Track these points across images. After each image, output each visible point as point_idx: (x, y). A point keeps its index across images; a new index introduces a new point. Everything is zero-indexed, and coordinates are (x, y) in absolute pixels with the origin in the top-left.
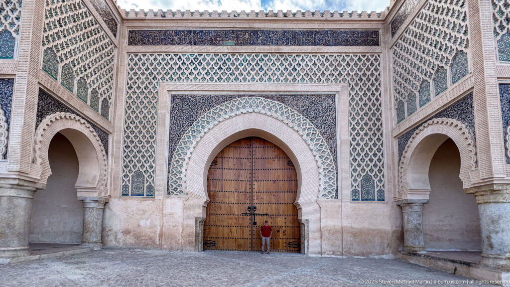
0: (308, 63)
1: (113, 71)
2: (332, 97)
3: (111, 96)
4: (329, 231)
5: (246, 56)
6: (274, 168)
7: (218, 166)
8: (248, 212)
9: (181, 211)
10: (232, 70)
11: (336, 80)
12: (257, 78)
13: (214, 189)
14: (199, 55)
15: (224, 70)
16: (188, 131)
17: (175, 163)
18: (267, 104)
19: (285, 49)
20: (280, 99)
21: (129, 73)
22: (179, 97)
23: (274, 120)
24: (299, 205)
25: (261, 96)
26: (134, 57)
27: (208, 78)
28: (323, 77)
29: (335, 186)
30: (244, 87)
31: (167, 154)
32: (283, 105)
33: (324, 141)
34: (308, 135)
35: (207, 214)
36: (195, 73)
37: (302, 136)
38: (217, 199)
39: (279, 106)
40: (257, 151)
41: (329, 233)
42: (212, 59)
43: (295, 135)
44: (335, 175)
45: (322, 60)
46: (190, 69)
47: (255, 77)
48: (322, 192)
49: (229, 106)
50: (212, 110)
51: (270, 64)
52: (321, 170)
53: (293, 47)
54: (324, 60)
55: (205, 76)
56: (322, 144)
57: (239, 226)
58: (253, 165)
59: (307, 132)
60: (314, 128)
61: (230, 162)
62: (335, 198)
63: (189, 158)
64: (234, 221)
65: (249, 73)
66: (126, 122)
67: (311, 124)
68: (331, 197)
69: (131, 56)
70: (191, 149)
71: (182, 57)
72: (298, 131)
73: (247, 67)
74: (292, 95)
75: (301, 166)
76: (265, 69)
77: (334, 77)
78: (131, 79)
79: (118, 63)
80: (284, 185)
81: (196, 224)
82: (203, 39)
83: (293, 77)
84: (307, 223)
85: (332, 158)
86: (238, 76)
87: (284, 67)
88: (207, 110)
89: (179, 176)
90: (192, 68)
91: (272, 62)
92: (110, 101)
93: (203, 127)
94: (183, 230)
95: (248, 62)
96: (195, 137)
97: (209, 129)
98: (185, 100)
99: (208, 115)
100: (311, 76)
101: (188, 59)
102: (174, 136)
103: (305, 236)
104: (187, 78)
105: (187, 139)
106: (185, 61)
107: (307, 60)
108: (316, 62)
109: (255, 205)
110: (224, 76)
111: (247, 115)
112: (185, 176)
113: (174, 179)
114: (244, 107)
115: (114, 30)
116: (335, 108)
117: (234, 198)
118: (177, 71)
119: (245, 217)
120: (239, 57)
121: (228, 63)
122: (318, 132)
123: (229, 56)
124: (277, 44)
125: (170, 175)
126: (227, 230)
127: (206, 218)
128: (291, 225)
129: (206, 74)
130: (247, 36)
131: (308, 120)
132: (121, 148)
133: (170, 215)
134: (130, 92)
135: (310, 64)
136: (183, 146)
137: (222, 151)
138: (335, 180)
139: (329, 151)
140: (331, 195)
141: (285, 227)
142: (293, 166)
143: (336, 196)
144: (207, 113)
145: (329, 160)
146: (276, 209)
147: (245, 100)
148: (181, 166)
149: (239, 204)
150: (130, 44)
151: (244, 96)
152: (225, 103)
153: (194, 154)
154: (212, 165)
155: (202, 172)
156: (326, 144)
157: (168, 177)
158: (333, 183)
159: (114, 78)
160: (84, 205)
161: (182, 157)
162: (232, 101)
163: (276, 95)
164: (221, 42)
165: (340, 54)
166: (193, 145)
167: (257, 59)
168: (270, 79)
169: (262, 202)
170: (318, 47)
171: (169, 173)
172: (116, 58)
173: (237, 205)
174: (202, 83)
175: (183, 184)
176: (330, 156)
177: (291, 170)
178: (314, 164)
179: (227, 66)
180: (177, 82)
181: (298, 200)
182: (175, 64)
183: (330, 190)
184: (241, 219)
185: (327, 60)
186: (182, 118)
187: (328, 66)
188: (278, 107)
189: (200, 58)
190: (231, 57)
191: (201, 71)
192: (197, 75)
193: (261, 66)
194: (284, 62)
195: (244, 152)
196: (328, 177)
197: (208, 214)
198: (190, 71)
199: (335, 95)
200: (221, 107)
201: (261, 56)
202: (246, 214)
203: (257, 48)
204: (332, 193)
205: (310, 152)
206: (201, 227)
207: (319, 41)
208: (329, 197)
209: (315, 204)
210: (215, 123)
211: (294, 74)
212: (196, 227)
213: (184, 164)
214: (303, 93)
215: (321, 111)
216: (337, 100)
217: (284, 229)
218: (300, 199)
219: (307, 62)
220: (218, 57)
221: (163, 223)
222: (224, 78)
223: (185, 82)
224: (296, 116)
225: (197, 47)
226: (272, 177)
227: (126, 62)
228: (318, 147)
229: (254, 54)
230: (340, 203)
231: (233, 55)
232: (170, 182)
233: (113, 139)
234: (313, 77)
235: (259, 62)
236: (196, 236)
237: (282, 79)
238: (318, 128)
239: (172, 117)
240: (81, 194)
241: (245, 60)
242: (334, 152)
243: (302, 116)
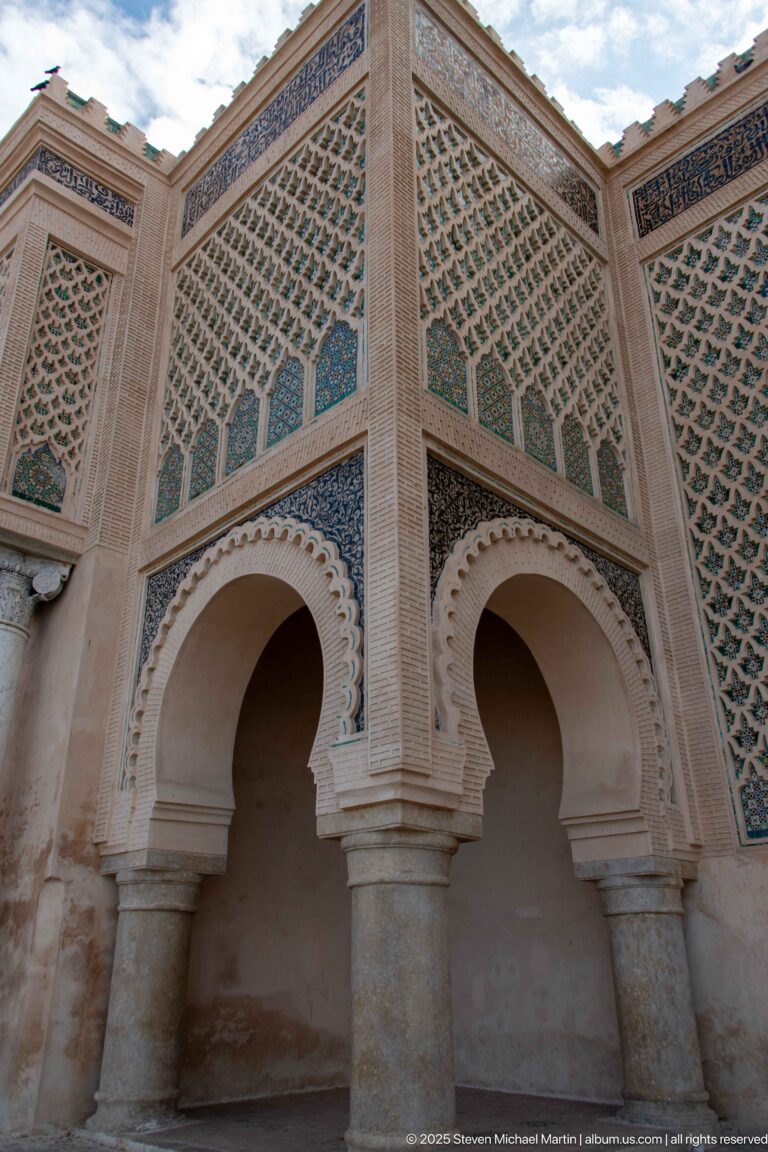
1: (610, 343)
3: (619, 428)
21: (662, 326)
26: (668, 263)
66: (691, 504)
69: (657, 269)
78: (673, 342)
79: (618, 312)
92: (620, 448)
115: (590, 217)
132: (695, 616)
134: (680, 386)
150: (645, 228)
159: (618, 363)
160: (602, 904)
172: (611, 298)
227: (646, 294)
233: (657, 586)
240: (586, 853)
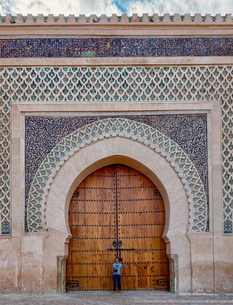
0: (177, 77)
2: (203, 117)
4: (200, 266)
5: (108, 69)
6: (139, 198)
7: (80, 197)
8: (113, 248)
9: (41, 249)
10: (92, 87)
11: (208, 96)
12: (121, 96)
13: (76, 224)
14: (55, 69)
15: (84, 87)
16: (45, 159)
17: (32, 195)
18: (132, 126)
19: (152, 60)
20: (146, 120)
22: (34, 119)
23: (140, 145)
24: (168, 239)
25: (126, 117)
27: (66, 96)
28: (194, 93)
29: (206, 217)
30: (106, 106)
31: (23, 186)
32: (150, 127)
33: (194, 167)
34: (177, 161)
35: (69, 251)
36: (52, 90)
37: (170, 162)
38: (80, 234)
39: (145, 128)
40: (122, 180)
41: (200, 269)
42: (70, 74)
43: (163, 162)
44: (206, 205)
45: (192, 73)
46: (46, 86)
47: (118, 94)
48: (192, 225)
49: (91, 129)
50: (72, 134)
51: (135, 78)
52: (190, 200)
53: (160, 58)
54: (194, 73)
55: (63, 94)
56: (192, 170)
57: (104, 263)
58: (118, 195)
59: (176, 158)
60: (183, 153)
61: (92, 193)
62: (206, 231)
63: (49, 190)
64: (98, 258)
65: (111, 90)
67: (180, 148)
68: (202, 230)
70: (50, 180)
71: (35, 71)
72: (165, 157)
73: (109, 82)
74: (160, 115)
75: (169, 196)
76: (130, 84)
77: (205, 94)
80: (150, 217)
81: (58, 263)
82: (58, 49)
83: (160, 94)
84: (177, 258)
85: (202, 186)
86: (100, 94)
87: (150, 82)
88: (66, 134)
89: (37, 210)
90: (47, 84)
91: (137, 76)
93: (63, 154)
94: (43, 271)
95: (110, 77)
96: (54, 165)
97: (69, 156)
98: (41, 123)
99: (68, 140)
100: (180, 93)
101: (42, 74)
102: (30, 165)
103: (174, 272)
104: (43, 97)
105: (45, 169)
106: (40, 77)
107: (175, 73)
108: (186, 76)
109: (121, 239)
110: (84, 94)
111: (110, 140)
112: (45, 210)
113: (33, 214)
114: (107, 130)
116: (206, 130)
117: (98, 233)
118: (31, 88)
119: (109, 253)
120: (100, 71)
121: (88, 79)
122: (187, 157)
123: (89, 70)
124: (143, 55)
125: (28, 209)
126: (91, 268)
127: (69, 256)
128: (159, 261)
129: (64, 91)
130: (108, 45)
131: (177, 144)
133: (29, 254)
135: (179, 79)
136: (41, 176)
137: (84, 181)
138: (206, 210)
139: (199, 178)
140: (202, 228)
141: (153, 263)
142: (160, 196)
143: (207, 229)
144: (67, 138)
145: (200, 188)
146: (142, 243)
147: (108, 123)
148: (40, 199)
149: (104, 239)
151: (107, 117)
152: (86, 126)
153: (53, 185)
154: (73, 197)
155: (63, 206)
156: (196, 171)
157: (26, 212)
158: (204, 214)
161: (41, 188)
162: (93, 123)
163: (142, 116)
164: (79, 52)
165: (212, 66)
166: (52, 175)
167: (121, 73)
168: (135, 97)
169: (128, 237)
170: (188, 58)
171: (26, 207)
173: (101, 240)
174: (59, 102)
175: (42, 219)
176: (200, 184)
177: (158, 200)
178: (183, 194)
179: (87, 82)
180: (32, 102)
181: (166, 233)
182: (29, 80)
183: (201, 222)
184: (106, 256)
185: (198, 73)
186: (39, 143)
187: (200, 81)
188: (144, 130)
189: (57, 73)
190: (91, 71)
191: (58, 88)
192: (53, 93)
193: (125, 81)
194: (150, 77)
195: (108, 181)
196: (199, 208)
197: (71, 252)
198: (45, 88)
199: (206, 114)
200: (82, 131)
201: (125, 70)
202: (111, 250)
203: (121, 60)
204: (203, 225)
205: (179, 180)
206: (63, 267)
207: (190, 50)
208: (200, 230)
209: (185, 237)
210: (76, 149)
211: (162, 90)
212: (58, 266)
213: (43, 197)
214: (172, 113)
215: (191, 133)
216: (208, 120)
217: (151, 265)
218: (169, 232)
219: (175, 76)
220: (77, 71)
221: (22, 264)
222: (84, 96)
223: (40, 102)
224: (163, 139)
225: (53, 59)
226: (138, 209)
228: (187, 174)
229: (117, 68)
230: (212, 237)
231: (93, 69)
232: (28, 217)
234: (182, 94)
235: (122, 77)
236: (58, 277)
237: (148, 96)
238: (188, 153)
239: (27, 143)
241: (107, 74)
242: (205, 179)
243: (170, 140)
